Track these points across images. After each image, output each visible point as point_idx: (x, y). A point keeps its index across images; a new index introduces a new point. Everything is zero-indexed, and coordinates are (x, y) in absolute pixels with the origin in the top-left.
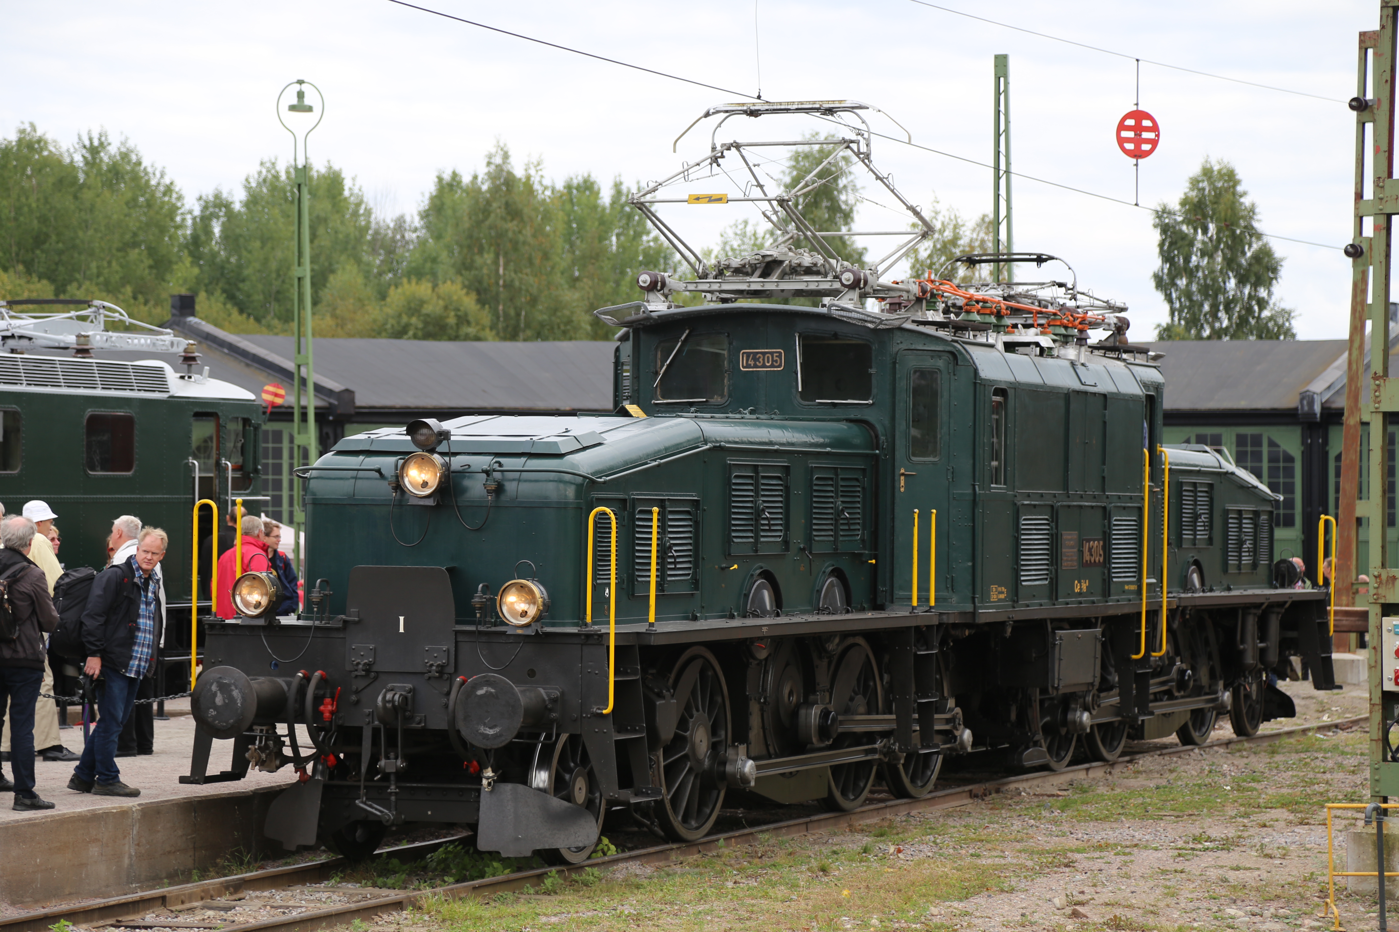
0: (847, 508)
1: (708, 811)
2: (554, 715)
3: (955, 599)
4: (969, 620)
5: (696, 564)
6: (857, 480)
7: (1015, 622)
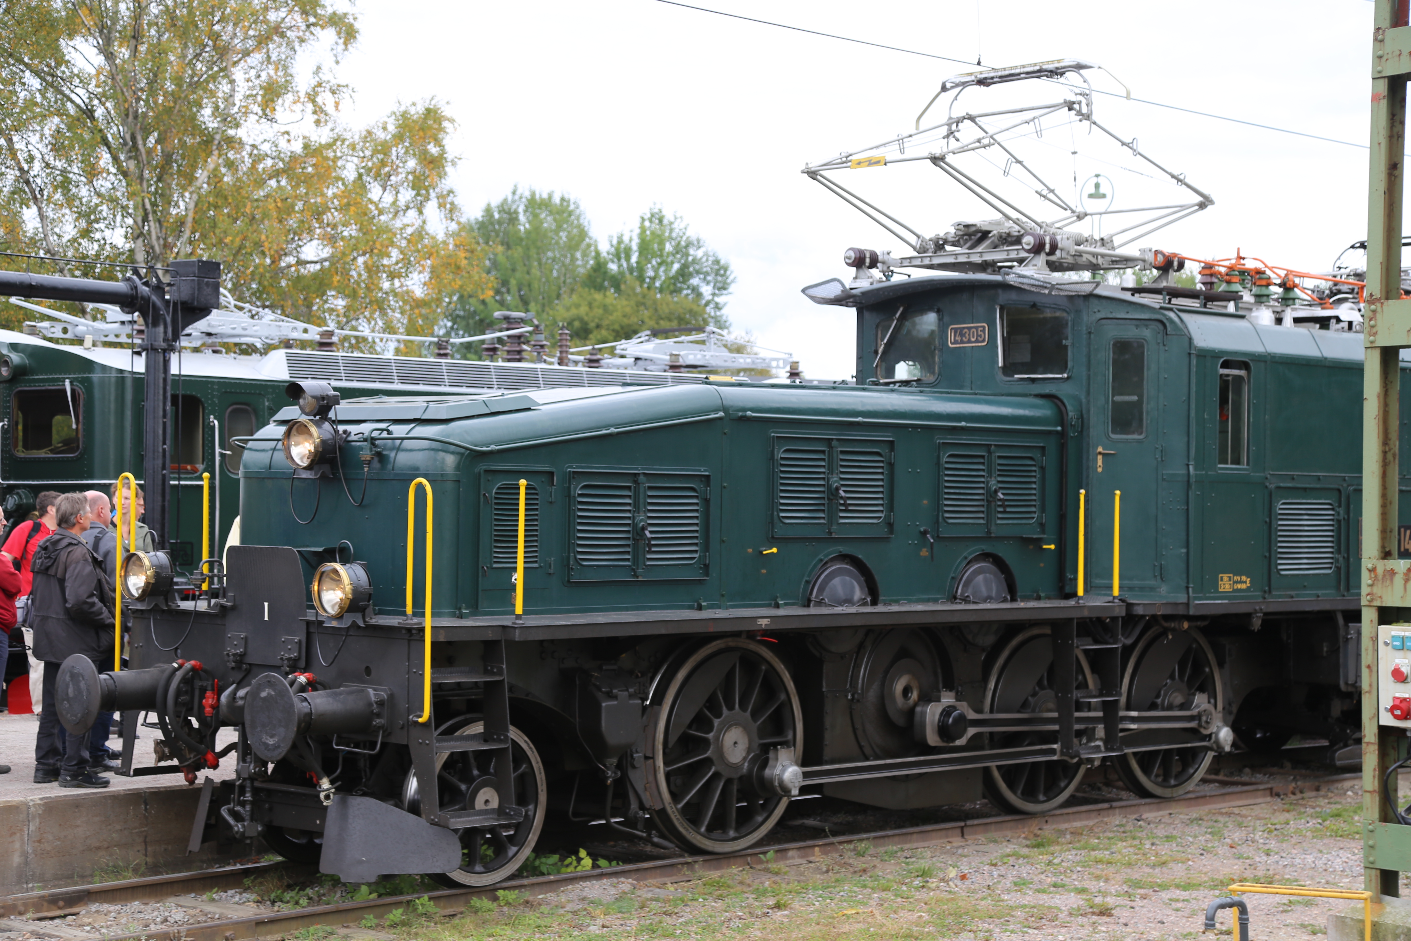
0: (1001, 488)
1: (760, 819)
2: (377, 722)
3: (1164, 589)
4: (1181, 611)
5: (706, 547)
6: (1031, 458)
7: (1266, 614)
